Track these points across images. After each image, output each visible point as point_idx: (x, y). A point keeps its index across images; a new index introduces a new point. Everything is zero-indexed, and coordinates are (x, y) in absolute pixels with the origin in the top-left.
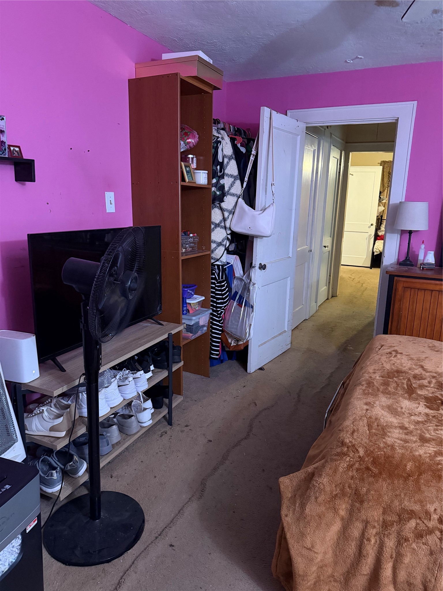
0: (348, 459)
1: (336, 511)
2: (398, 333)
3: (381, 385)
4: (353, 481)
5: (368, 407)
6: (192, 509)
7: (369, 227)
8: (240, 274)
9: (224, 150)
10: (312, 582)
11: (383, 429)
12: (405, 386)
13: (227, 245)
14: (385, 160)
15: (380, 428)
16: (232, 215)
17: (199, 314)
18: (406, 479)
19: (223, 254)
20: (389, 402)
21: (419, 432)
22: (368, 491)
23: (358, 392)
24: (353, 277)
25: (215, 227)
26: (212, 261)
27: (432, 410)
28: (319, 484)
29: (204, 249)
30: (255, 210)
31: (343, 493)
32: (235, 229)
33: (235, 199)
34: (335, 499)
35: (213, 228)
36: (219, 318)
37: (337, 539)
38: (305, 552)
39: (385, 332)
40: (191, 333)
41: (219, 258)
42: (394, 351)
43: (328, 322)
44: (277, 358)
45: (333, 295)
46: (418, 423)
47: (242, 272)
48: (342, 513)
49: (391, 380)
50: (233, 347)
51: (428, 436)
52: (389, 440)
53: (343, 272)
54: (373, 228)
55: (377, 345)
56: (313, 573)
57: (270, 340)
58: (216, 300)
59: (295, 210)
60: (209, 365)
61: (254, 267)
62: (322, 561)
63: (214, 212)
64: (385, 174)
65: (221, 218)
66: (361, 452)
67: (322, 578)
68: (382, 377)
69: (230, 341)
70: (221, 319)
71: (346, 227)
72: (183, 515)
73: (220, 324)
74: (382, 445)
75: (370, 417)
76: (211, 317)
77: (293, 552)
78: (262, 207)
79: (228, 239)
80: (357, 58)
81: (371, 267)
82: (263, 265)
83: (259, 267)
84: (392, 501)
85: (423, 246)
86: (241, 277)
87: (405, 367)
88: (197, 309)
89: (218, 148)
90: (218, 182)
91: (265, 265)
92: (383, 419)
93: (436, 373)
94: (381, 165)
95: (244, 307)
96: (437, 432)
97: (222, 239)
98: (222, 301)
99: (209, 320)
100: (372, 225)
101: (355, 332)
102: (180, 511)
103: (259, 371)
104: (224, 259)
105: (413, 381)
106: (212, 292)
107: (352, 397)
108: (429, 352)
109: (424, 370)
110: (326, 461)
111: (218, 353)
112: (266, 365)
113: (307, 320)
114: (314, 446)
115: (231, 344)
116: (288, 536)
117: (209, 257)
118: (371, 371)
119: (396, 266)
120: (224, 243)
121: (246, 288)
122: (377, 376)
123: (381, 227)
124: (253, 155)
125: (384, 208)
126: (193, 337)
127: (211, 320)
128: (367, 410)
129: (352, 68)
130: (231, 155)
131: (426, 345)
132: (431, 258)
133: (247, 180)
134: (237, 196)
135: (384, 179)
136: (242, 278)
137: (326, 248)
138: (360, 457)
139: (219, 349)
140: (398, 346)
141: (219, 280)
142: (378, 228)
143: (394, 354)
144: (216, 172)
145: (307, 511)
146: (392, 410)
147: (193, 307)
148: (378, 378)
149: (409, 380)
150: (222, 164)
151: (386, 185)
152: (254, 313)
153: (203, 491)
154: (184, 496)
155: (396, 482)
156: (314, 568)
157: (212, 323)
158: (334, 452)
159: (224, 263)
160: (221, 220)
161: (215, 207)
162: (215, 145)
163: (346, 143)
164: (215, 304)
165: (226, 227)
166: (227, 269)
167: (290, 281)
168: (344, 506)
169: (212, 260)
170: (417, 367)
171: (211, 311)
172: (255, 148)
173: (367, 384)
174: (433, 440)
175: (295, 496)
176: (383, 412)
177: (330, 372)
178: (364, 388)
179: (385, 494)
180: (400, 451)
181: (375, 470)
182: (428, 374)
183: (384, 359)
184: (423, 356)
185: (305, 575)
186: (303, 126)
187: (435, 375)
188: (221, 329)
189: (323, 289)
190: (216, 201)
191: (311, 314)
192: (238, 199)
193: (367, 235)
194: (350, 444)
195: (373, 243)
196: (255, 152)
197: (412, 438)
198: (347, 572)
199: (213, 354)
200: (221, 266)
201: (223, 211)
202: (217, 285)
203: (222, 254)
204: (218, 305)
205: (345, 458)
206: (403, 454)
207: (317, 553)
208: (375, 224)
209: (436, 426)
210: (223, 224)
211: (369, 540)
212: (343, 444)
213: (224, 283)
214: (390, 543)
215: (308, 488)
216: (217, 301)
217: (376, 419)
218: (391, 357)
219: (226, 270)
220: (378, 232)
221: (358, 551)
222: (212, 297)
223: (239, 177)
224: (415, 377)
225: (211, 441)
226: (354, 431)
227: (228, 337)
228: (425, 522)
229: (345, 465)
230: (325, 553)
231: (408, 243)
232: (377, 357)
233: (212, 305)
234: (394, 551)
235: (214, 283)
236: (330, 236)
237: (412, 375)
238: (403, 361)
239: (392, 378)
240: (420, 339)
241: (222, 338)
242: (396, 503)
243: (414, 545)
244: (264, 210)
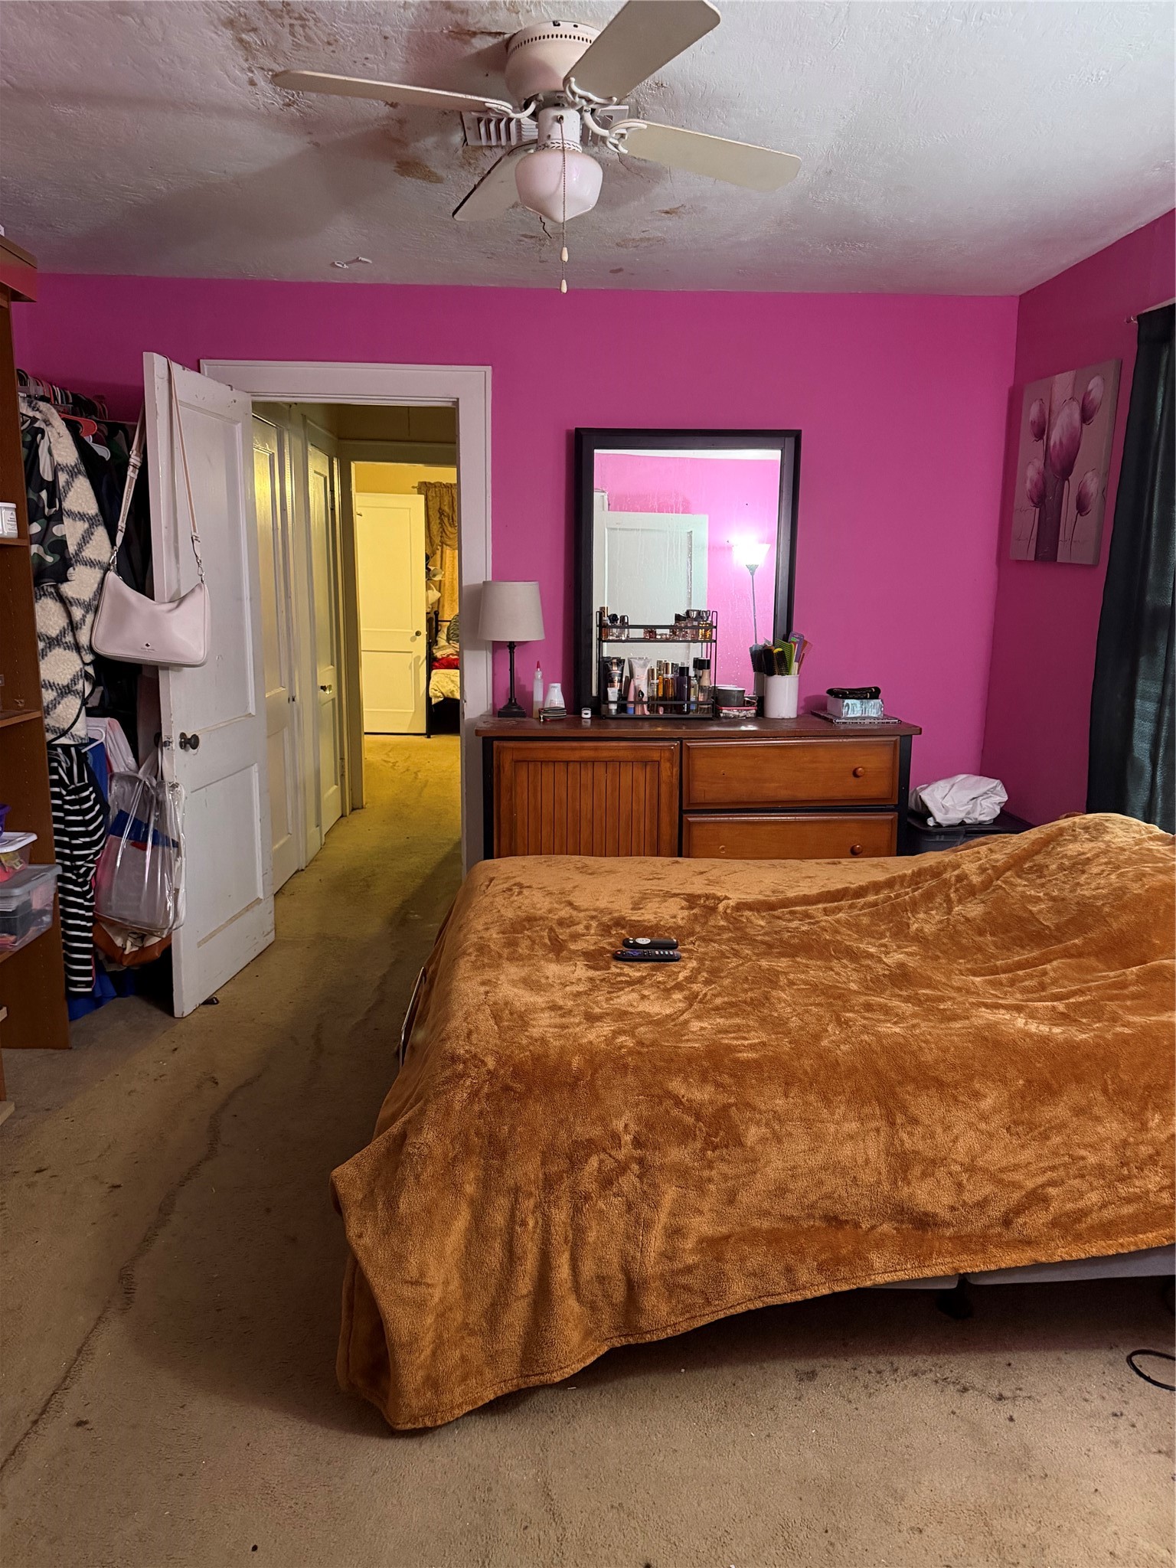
0: (468, 1083)
1: (457, 1188)
2: (513, 853)
3: (504, 947)
4: (482, 1121)
5: (487, 988)
6: (111, 1339)
7: (413, 640)
8: (127, 766)
9: (54, 452)
10: (428, 1352)
11: (521, 1017)
12: (547, 941)
13: (87, 693)
14: (427, 480)
15: (515, 1016)
16: (93, 615)
17: (28, 881)
18: (573, 1086)
19: (78, 716)
20: (523, 972)
21: (583, 1008)
22: (513, 1129)
23: (464, 966)
24: (392, 760)
25: (50, 648)
26: (49, 736)
27: (598, 970)
28: (419, 1148)
29: (20, 705)
30: (153, 599)
31: (468, 1150)
32: (104, 649)
33: (97, 574)
34: (453, 1166)
35: (43, 650)
36: (82, 887)
37: (466, 1247)
38: (408, 1292)
39: (489, 854)
40: (11, 934)
41: (66, 728)
42: (515, 885)
43: (355, 869)
44: (247, 970)
45: (353, 805)
46: (578, 994)
47: (131, 760)
48: (469, 1189)
49: (520, 935)
50: (131, 956)
51: (597, 1010)
52: (536, 1032)
53: (371, 750)
54: (422, 640)
55: (481, 879)
56: (428, 1329)
57: (224, 926)
58: (70, 839)
59: (251, 599)
60: (67, 1017)
61: (167, 744)
62: (441, 1301)
63: (41, 607)
64: (431, 513)
65: (63, 622)
66: (491, 1062)
67: (446, 1336)
68: (503, 933)
69: (119, 942)
70: (87, 887)
71: (365, 642)
72: (92, 1353)
73: (86, 903)
74: (524, 1042)
75: (495, 1003)
76: (59, 887)
77: (384, 1303)
78: (173, 593)
79: (87, 676)
80: (357, 260)
81: (428, 734)
82: (189, 736)
83: (181, 743)
84: (555, 1135)
85: (539, 674)
86: (131, 773)
87: (541, 909)
88: (18, 868)
89: (38, 446)
90: (46, 530)
91: (195, 737)
92: (519, 1000)
93: (595, 910)
94: (419, 493)
95: (152, 847)
96: (612, 1002)
97: (70, 677)
98: (88, 839)
99: (55, 895)
100: (418, 634)
101: (419, 881)
102: (82, 1351)
103: (204, 1008)
104: (81, 730)
105: (559, 930)
106: (57, 820)
107: (452, 979)
108: (578, 878)
109: (576, 908)
110: (427, 1101)
111: (90, 979)
112: (220, 992)
113: (302, 870)
114: (388, 1101)
115: (125, 949)
116: (370, 1273)
117: (37, 726)
118: (480, 927)
119: (491, 720)
120: (79, 687)
121: (153, 801)
122: (494, 934)
123: (438, 639)
124: (134, 466)
125: (440, 595)
126: (19, 945)
127: (60, 895)
128: (487, 993)
129: (346, 279)
130: (76, 465)
131: (571, 866)
132: (556, 698)
133: (124, 526)
134: (101, 567)
135: (431, 526)
136: (135, 774)
137: (328, 692)
138: (489, 1072)
139: (90, 968)
140: (521, 875)
141: (73, 786)
142: (432, 642)
143: (516, 890)
144: (38, 506)
145: (403, 1206)
146: (529, 984)
147: (6, 864)
148: (495, 936)
149: (551, 929)
150: (52, 487)
151: (437, 540)
152: (184, 859)
153: (129, 1291)
154: (81, 1318)
155: (557, 1097)
156: (430, 1320)
157: (64, 902)
158: (440, 1079)
159: (82, 739)
160: (64, 628)
161: (45, 595)
162: (29, 438)
163: (340, 438)
164: (68, 851)
165: (81, 645)
166: (90, 756)
167: (257, 774)
168: (472, 1175)
169: (47, 734)
170: (563, 905)
171: (59, 870)
172: (138, 451)
173: (478, 950)
174: (608, 1014)
175: (372, 1191)
176: (516, 990)
177: (379, 975)
178: (473, 958)
179: (541, 1126)
180: (557, 1043)
181: (519, 1087)
182: (582, 915)
183: (500, 900)
184: (569, 886)
185: (415, 1339)
186: (246, 400)
187: (594, 913)
188: (91, 914)
189: (331, 792)
190: (46, 580)
191: (311, 856)
192: (105, 574)
193: (410, 658)
194: (467, 1056)
195: (425, 676)
196: (138, 459)
197: (572, 1020)
198: (492, 1305)
199: (76, 984)
200: (73, 750)
201: (68, 605)
202: (68, 798)
203: (75, 717)
204: (76, 853)
205: (462, 1082)
206: (562, 1048)
207: (428, 1285)
208: (424, 632)
209: (609, 992)
210: (69, 638)
211: (524, 1223)
212: (454, 1059)
213: (87, 793)
214: (560, 1216)
215: (398, 1165)
216: (74, 842)
217: (506, 1004)
218: (512, 895)
219: (87, 758)
220: (434, 651)
221: (507, 1254)
222: (58, 832)
223: (101, 519)
224: (561, 923)
225: (119, 1186)
226: (470, 1033)
227: (114, 934)
228: (613, 1153)
229: (465, 1095)
230: (446, 1283)
231: (511, 670)
232: (486, 901)
233: (60, 855)
234: (569, 1228)
235: (58, 796)
236: (330, 662)
237: (555, 921)
238: (535, 899)
239: (521, 933)
240: (559, 857)
241: (94, 939)
242: (563, 1134)
243: (601, 1204)
244: (179, 600)
